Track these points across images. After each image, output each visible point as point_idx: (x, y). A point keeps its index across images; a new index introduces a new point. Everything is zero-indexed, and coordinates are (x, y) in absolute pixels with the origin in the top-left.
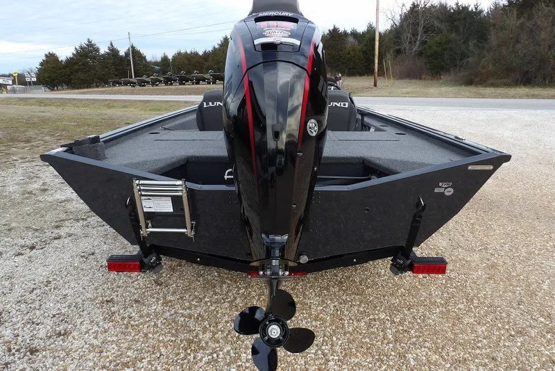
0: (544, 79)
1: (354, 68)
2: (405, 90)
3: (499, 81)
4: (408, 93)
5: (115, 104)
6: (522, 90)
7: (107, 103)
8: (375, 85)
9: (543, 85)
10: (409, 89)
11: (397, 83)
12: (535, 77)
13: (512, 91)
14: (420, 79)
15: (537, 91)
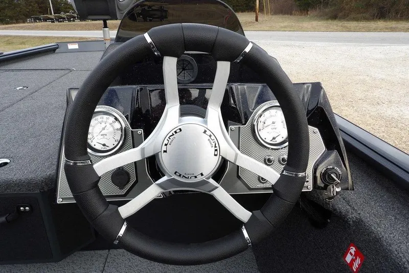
0: (397, 13)
1: (237, 6)
2: (282, 25)
3: (359, 15)
4: (285, 27)
5: (14, 40)
6: (381, 24)
7: (7, 39)
8: (257, 20)
9: (395, 18)
10: (286, 24)
11: (274, 17)
12: (389, 13)
13: (373, 24)
14: (291, 14)
15: (393, 24)
